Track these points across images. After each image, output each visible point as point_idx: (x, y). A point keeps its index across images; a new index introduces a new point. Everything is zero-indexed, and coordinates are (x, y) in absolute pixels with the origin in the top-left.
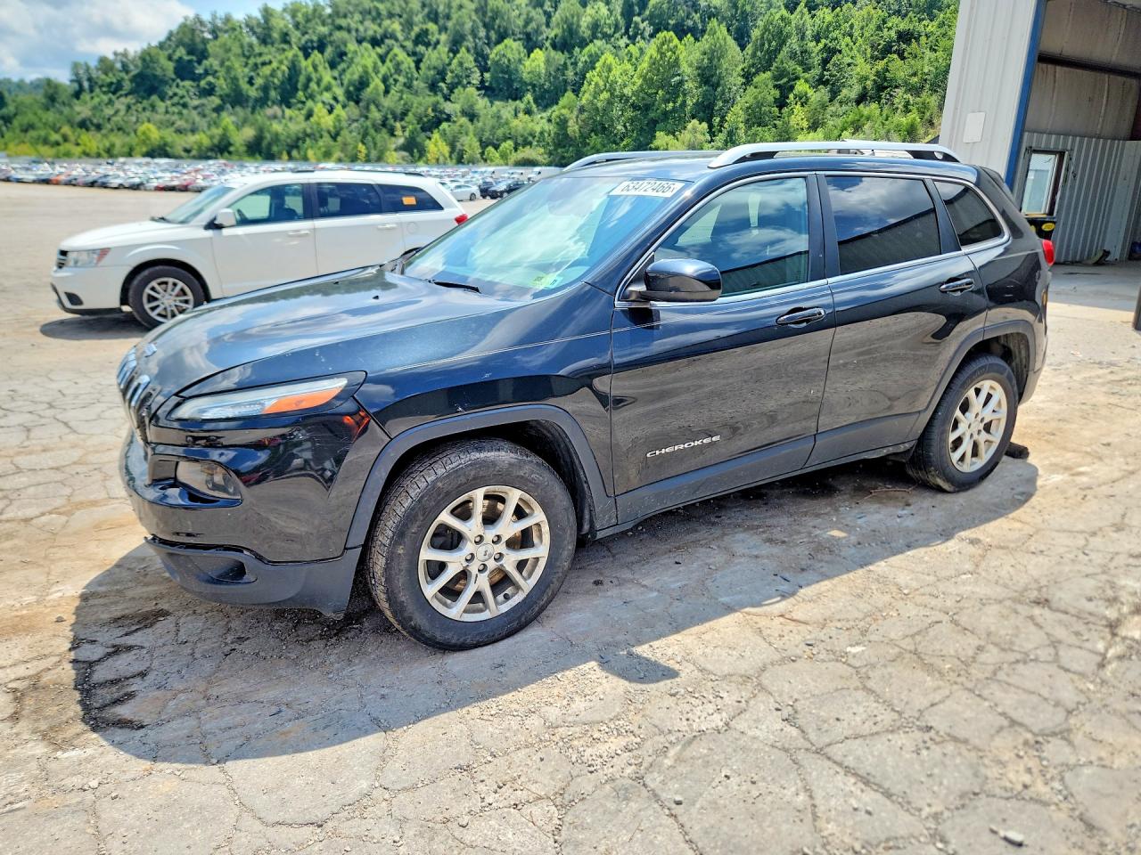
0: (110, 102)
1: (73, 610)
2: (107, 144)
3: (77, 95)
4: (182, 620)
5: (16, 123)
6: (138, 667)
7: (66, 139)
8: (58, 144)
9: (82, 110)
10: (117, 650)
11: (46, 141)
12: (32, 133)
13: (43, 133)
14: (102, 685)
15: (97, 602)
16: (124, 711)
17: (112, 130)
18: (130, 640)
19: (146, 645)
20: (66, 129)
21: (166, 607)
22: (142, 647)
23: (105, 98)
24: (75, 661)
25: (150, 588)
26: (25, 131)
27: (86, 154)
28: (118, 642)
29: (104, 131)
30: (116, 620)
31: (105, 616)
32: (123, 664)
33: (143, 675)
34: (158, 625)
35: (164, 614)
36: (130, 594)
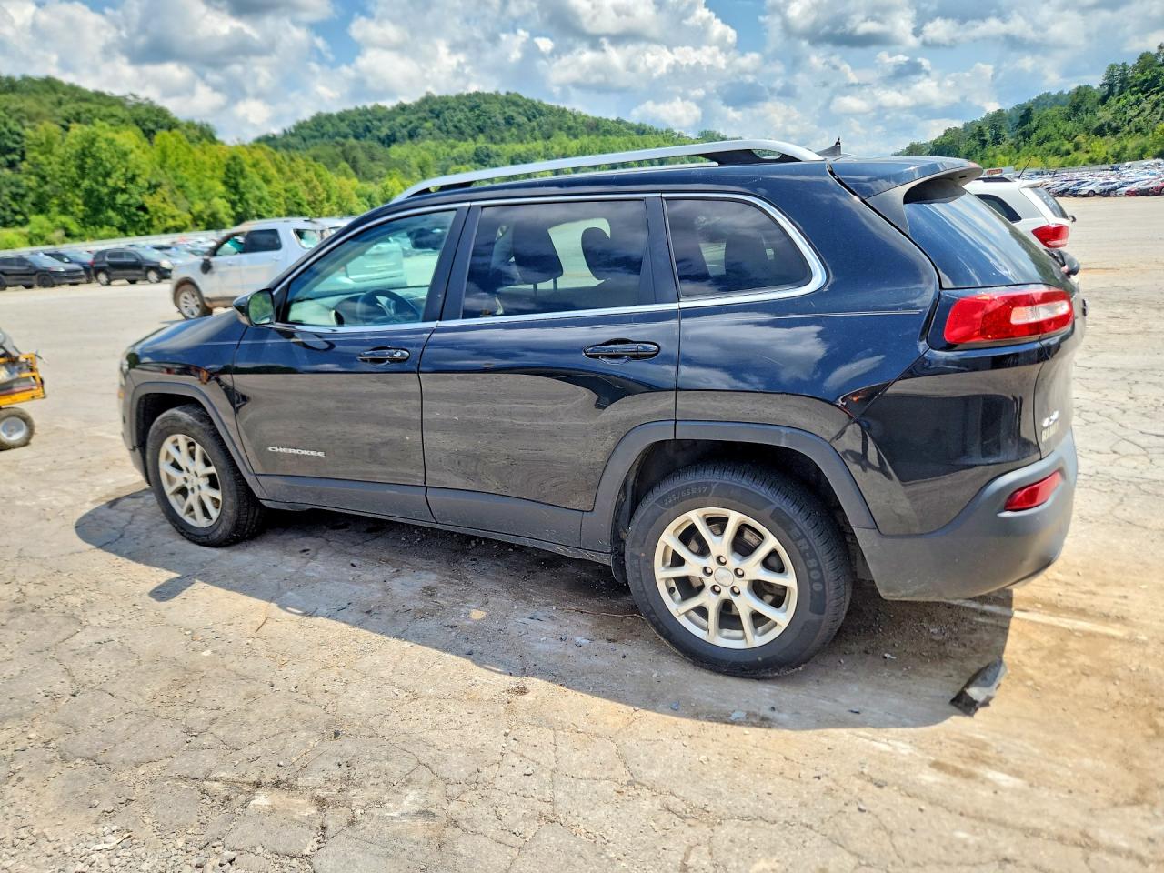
0: (1138, 102)
2: (1118, 147)
3: (1103, 100)
5: (1034, 137)
7: (1077, 147)
8: (1068, 153)
9: (1104, 115)
11: (1057, 152)
12: (1047, 145)
13: (1055, 144)
17: (1129, 133)
20: (1081, 138)
23: (1133, 99)
26: (1040, 144)
27: (1092, 161)
29: (1120, 135)
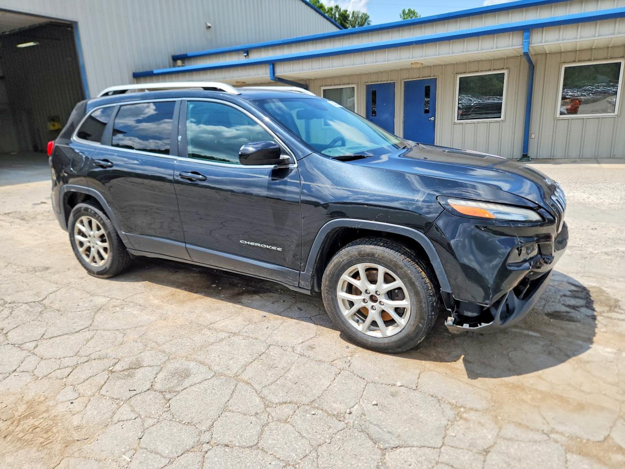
1: (597, 335)
4: (541, 308)
6: (566, 299)
10: (574, 307)
14: (581, 298)
15: (583, 335)
16: (573, 288)
18: (568, 309)
19: (561, 305)
21: (546, 317)
22: (562, 304)
24: (594, 310)
25: (551, 331)
28: (573, 311)
30: (574, 321)
31: (579, 325)
32: (573, 302)
33: (565, 296)
34: (552, 310)
35: (548, 315)
36: (563, 333)
